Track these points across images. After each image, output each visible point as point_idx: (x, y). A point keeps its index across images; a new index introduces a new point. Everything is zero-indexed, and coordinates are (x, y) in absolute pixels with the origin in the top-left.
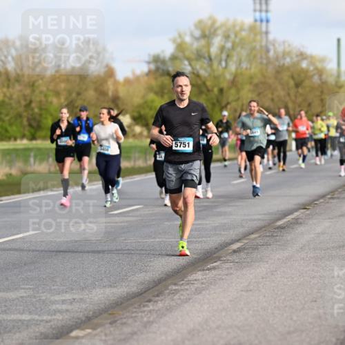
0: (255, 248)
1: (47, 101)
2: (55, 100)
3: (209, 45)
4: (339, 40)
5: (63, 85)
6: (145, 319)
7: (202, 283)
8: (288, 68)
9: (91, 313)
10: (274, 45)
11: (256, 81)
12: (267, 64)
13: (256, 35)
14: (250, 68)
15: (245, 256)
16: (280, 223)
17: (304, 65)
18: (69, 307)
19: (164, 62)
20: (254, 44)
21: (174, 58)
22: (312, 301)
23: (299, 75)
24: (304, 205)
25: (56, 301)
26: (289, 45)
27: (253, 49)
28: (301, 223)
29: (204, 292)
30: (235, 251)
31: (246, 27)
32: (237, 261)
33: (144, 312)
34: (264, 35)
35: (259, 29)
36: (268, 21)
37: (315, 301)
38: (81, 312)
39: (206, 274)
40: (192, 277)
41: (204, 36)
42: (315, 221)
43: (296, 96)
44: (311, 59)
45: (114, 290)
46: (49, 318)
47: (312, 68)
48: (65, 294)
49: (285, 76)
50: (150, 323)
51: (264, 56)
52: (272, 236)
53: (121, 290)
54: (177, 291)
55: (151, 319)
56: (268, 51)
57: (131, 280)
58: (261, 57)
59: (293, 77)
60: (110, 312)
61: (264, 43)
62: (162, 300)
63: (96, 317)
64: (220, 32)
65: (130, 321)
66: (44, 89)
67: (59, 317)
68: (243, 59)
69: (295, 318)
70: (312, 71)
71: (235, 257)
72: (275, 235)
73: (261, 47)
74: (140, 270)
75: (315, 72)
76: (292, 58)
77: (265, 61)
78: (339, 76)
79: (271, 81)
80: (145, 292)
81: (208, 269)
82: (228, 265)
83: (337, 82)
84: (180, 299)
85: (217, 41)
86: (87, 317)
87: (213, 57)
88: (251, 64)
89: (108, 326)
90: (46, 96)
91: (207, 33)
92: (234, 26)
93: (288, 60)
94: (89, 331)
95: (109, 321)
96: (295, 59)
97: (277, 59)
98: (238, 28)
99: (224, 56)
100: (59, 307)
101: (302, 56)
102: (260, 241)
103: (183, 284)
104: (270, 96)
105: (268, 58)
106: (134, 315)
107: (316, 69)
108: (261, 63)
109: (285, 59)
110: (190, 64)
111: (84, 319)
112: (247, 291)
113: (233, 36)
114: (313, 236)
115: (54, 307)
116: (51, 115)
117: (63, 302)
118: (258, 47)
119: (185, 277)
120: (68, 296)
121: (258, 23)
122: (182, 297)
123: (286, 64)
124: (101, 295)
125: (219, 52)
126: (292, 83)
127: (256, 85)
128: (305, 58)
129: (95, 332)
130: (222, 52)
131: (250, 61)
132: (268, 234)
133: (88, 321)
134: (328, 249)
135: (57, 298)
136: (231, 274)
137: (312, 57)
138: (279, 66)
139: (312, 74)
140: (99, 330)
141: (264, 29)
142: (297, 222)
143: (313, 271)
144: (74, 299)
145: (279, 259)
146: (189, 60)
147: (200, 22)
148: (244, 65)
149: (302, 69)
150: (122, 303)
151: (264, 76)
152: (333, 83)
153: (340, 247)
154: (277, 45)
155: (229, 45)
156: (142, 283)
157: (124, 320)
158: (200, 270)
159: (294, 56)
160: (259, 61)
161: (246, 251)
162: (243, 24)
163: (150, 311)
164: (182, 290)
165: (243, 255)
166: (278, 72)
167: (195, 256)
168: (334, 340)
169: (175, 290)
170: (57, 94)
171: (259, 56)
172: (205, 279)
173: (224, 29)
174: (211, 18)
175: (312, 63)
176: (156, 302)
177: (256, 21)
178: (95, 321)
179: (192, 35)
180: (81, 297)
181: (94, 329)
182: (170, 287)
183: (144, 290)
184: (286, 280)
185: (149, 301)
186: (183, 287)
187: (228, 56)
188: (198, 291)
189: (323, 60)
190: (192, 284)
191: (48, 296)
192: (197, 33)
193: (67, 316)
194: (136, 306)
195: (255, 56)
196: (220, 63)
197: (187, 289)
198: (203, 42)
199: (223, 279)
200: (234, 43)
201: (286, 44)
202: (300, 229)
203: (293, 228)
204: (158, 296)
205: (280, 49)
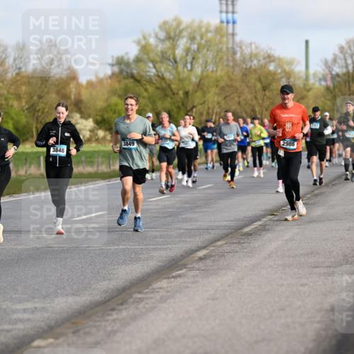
0: (222, 255)
1: (8, 105)
2: (16, 104)
3: (174, 47)
4: (307, 42)
5: (24, 88)
6: (109, 329)
7: (168, 292)
8: (255, 71)
9: (53, 322)
10: (241, 47)
11: (222, 84)
12: (233, 67)
13: (222, 36)
14: (217, 71)
15: (211, 264)
16: (247, 230)
17: (272, 67)
18: (31, 316)
19: (128, 64)
20: (220, 46)
21: (138, 60)
22: (280, 310)
23: (266, 78)
24: (271, 211)
25: (17, 310)
26: (256, 48)
27: (220, 51)
28: (268, 230)
29: (169, 301)
30: (201, 259)
31: (212, 28)
32: (203, 268)
33: (108, 321)
34: (230, 37)
35: (225, 30)
36: (234, 23)
37: (283, 310)
38: (42, 321)
39: (171, 283)
40: (157, 285)
41: (169, 38)
42: (282, 228)
43: (263, 100)
44: (279, 61)
45: (77, 299)
46: (10, 327)
47: (279, 71)
48: (26, 303)
49: (252, 79)
50: (114, 332)
51: (230, 58)
52: (239, 243)
53: (84, 299)
54: (141, 300)
55: (115, 328)
56: (234, 53)
57: (94, 289)
58: (228, 60)
59: (260, 80)
60: (73, 321)
61: (230, 45)
62: (126, 309)
63: (59, 326)
64: (185, 34)
65: (94, 330)
66: (5, 92)
67: (20, 326)
68: (209, 61)
69: (262, 327)
70: (280, 73)
71: (201, 265)
72: (242, 241)
73: (227, 48)
74: (104, 278)
75: (283, 74)
76: (259, 61)
77: (231, 64)
78: (307, 78)
79: (237, 84)
80: (109, 300)
81: (174, 277)
82: (193, 273)
83: (305, 85)
84: (144, 307)
85: (183, 43)
86: (49, 326)
87: (178, 59)
88: (217, 67)
89: (70, 335)
90: (6, 99)
91: (172, 34)
92: (200, 27)
93: (255, 62)
94: (51, 340)
95: (72, 330)
96: (262, 62)
97: (244, 61)
98: (203, 30)
99: (189, 59)
100: (20, 316)
101: (270, 58)
102: (226, 248)
103: (147, 293)
104: (236, 99)
105: (234, 60)
106: (97, 324)
107: (284, 71)
108: (227, 65)
109: (252, 61)
110: (155, 67)
111: (46, 328)
112: (213, 299)
113: (198, 38)
114: (280, 242)
115: (15, 316)
116: (12, 119)
117: (25, 311)
118: (224, 49)
119: (151, 285)
120: (29, 305)
121: (225, 24)
122: (147, 306)
123: (253, 67)
124: (64, 304)
125: (185, 54)
126: (259, 86)
127: (222, 89)
128: (273, 61)
129: (58, 342)
130: (187, 55)
131: (216, 64)
132: (234, 241)
133: (50, 331)
134: (297, 256)
135: (18, 307)
136: (197, 282)
137: (280, 59)
138: (246, 69)
139: (279, 76)
140: (62, 339)
141: (230, 31)
142: (264, 228)
143: (281, 278)
144: (36, 308)
145: (246, 266)
146: (153, 62)
147: (165, 23)
148: (210, 68)
149: (270, 71)
150: (85, 312)
151: (231, 80)
152: (302, 86)
153: (308, 254)
154: (244, 47)
155: (195, 47)
156: (105, 292)
157: (87, 330)
158: (165, 278)
159: (261, 58)
160: (225, 63)
161: (212, 259)
162: (209, 25)
163: (114, 320)
164: (146, 298)
165: (208, 262)
166: (245, 75)
167: (160, 264)
168: (302, 349)
169: (140, 298)
170: (19, 97)
171: (225, 58)
172: (170, 286)
173: (189, 30)
174: (176, 19)
175: (280, 65)
176: (120, 310)
177: (222, 22)
178: (58, 330)
179: (156, 36)
180: (43, 306)
181: (56, 338)
182: (134, 296)
183: (107, 299)
184: (253, 288)
185: (113, 310)
186: (147, 296)
187: (193, 58)
188: (163, 300)
189: (290, 63)
190: (158, 292)
191: (10, 304)
192: (162, 35)
193: (28, 325)
194: (100, 315)
195: (221, 59)
196: (185, 65)
197: (152, 298)
198: (168, 44)
199: (188, 287)
200: (199, 45)
201: (253, 46)
202: (268, 236)
203: (260, 235)
204: (122, 304)
205: (247, 51)
